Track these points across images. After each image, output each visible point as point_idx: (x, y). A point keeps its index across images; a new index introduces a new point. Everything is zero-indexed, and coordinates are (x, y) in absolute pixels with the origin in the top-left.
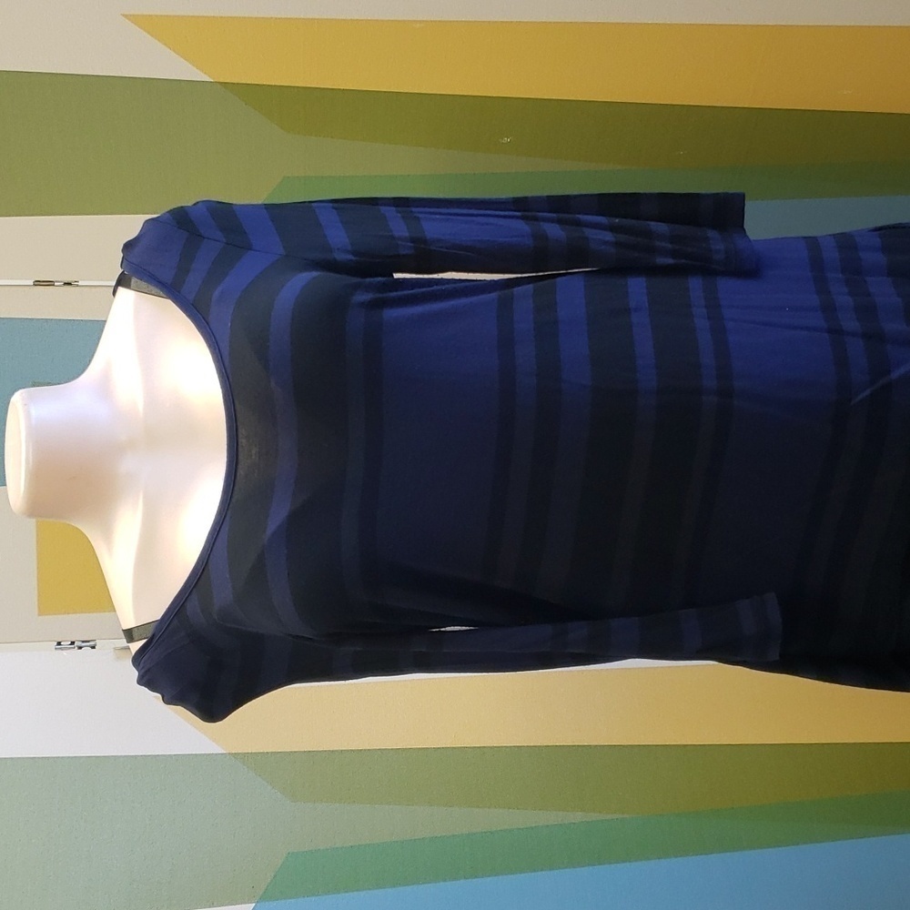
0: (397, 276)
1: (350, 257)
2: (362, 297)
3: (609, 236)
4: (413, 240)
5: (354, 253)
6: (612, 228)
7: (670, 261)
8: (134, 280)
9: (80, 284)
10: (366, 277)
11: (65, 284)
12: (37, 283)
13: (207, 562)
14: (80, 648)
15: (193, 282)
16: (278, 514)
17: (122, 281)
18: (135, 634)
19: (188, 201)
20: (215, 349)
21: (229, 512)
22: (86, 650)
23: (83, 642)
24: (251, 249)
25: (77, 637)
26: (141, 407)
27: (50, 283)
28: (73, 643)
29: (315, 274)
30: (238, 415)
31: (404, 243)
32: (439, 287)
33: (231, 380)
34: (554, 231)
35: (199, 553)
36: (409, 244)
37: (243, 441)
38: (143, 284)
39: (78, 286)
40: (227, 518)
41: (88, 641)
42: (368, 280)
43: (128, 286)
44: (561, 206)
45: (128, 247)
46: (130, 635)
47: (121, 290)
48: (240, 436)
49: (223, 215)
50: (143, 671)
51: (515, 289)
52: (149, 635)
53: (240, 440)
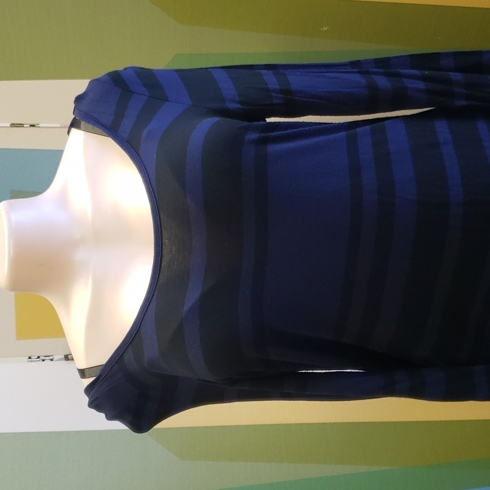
0: (268, 120)
1: (238, 106)
2: (253, 136)
3: (421, 85)
4: (282, 91)
5: (241, 103)
6: (424, 79)
7: (464, 103)
8: (83, 123)
9: (40, 125)
10: (253, 122)
11: (31, 126)
12: (13, 125)
13: (139, 327)
14: (43, 360)
15: (127, 124)
16: (192, 296)
17: (74, 124)
18: (86, 373)
19: (120, 67)
20: (145, 174)
21: (156, 293)
22: (48, 362)
23: (45, 356)
24: (168, 101)
25: (42, 354)
26: (90, 214)
27: (21, 125)
28: (39, 357)
29: (216, 119)
30: (162, 223)
31: (276, 95)
32: (304, 129)
33: (157, 197)
34: (383, 82)
35: (134, 320)
36: (279, 95)
37: (166, 241)
38: (90, 126)
39: (39, 127)
40: (155, 296)
41: (48, 356)
42: (255, 123)
43: (78, 127)
44: (384, 64)
45: (79, 99)
46: (83, 373)
47: (73, 130)
48: (164, 238)
49: (146, 77)
50: (93, 399)
51: (357, 129)
52: (98, 375)
53: (164, 241)
